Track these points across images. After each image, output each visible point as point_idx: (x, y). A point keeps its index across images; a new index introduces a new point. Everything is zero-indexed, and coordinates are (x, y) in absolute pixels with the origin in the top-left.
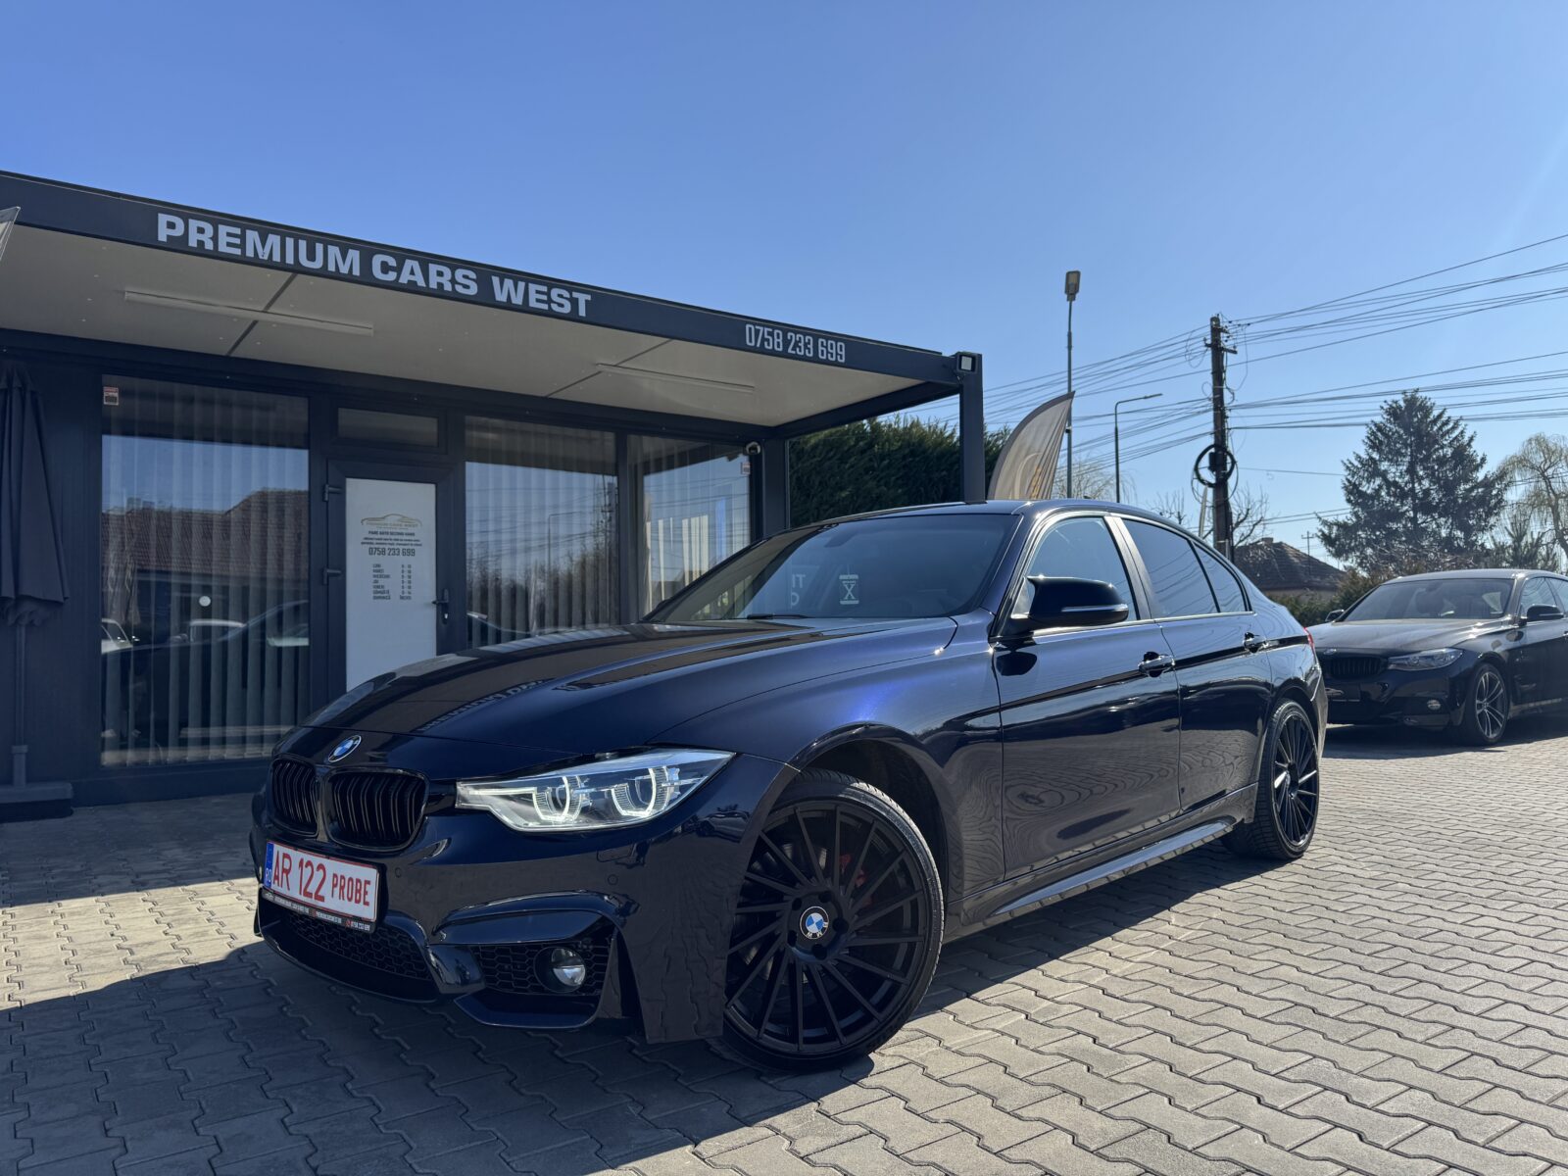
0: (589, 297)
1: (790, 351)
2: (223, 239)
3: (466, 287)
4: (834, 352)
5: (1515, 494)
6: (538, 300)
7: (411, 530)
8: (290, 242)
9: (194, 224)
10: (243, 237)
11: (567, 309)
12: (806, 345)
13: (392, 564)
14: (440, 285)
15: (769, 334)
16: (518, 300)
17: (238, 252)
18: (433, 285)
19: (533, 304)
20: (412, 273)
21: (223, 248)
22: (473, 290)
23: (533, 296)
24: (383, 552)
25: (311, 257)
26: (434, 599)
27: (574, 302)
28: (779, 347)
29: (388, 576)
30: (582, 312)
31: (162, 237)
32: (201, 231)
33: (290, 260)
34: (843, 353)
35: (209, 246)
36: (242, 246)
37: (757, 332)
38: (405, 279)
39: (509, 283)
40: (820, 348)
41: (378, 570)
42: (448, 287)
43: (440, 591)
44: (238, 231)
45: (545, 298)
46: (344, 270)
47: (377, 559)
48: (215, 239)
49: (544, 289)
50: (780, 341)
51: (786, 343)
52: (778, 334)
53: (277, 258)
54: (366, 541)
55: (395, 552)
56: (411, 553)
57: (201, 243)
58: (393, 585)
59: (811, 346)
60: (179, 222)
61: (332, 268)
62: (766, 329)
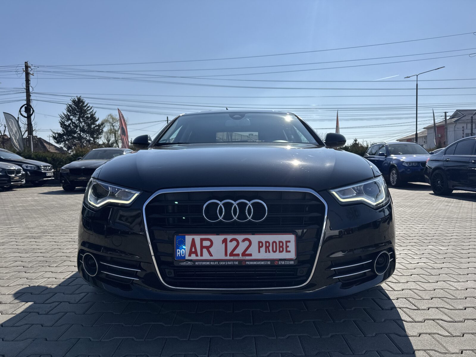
5: (105, 129)
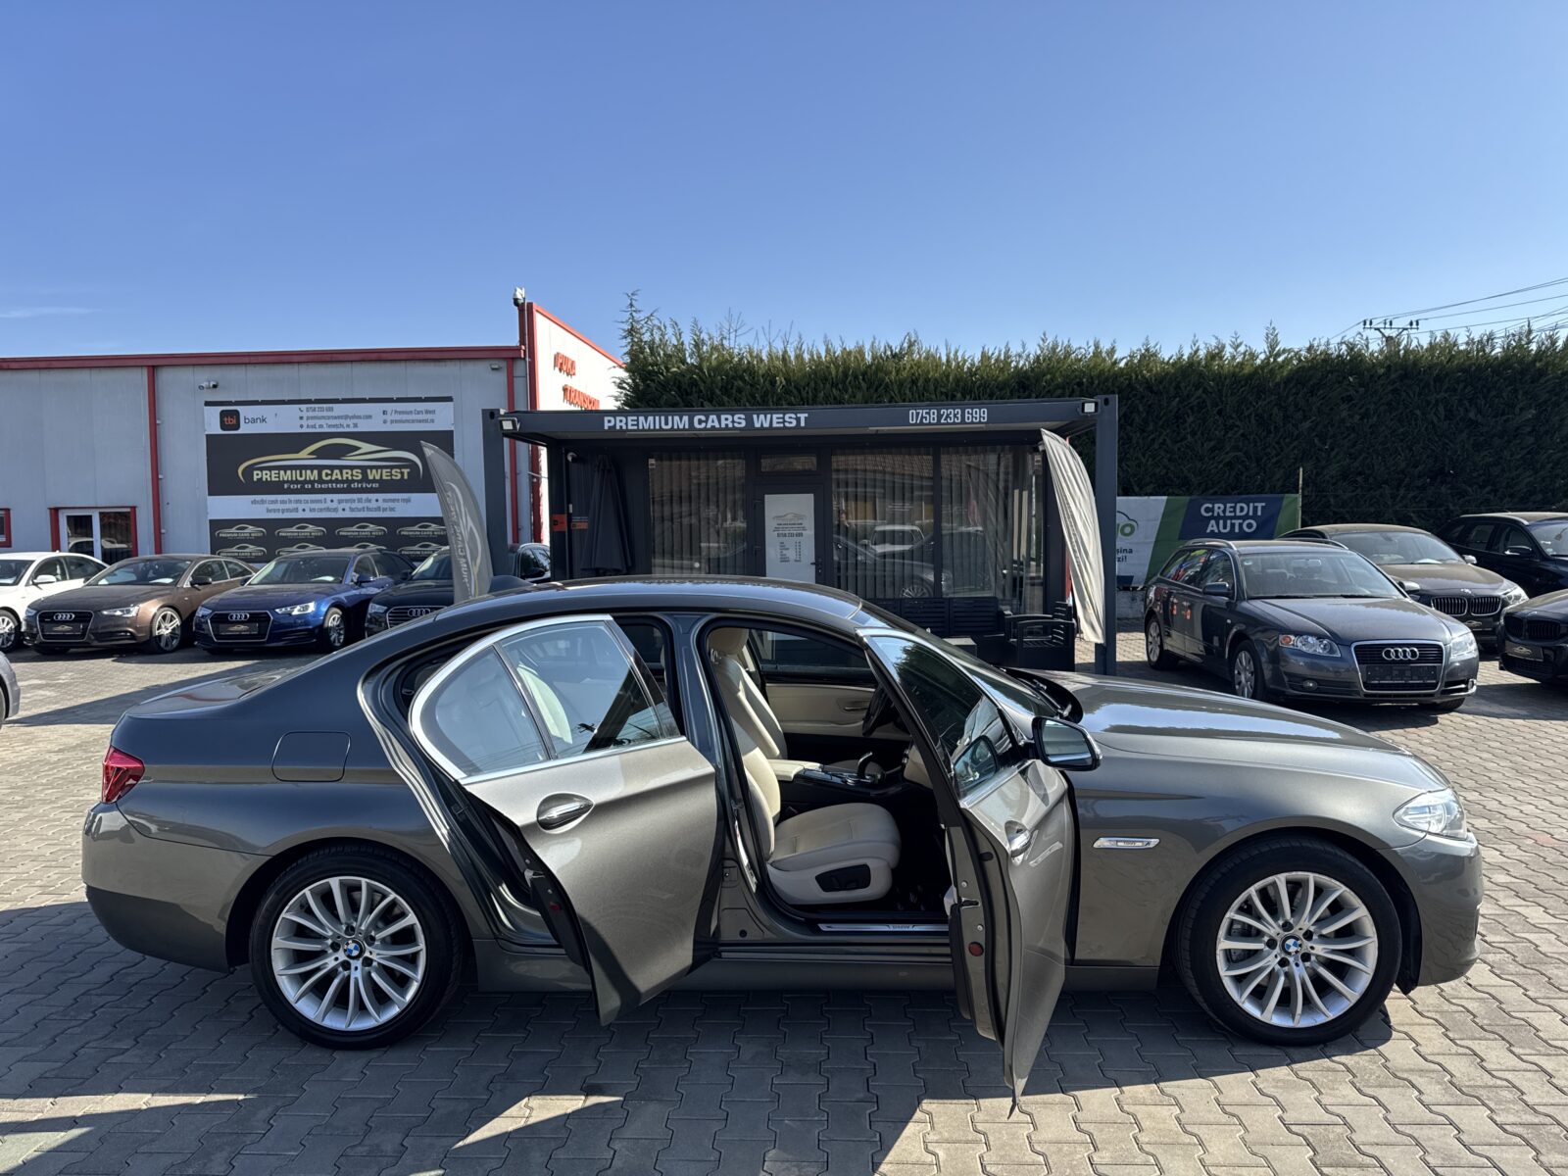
0: (806, 415)
1: (942, 421)
2: (630, 423)
3: (740, 423)
4: (978, 416)
6: (778, 423)
7: (800, 522)
8: (657, 418)
9: (618, 418)
10: (637, 420)
11: (794, 423)
12: (955, 416)
13: (789, 542)
14: (727, 425)
15: (926, 413)
16: (766, 425)
17: (635, 428)
18: (723, 426)
19: (775, 425)
20: (713, 421)
21: (630, 427)
22: (744, 424)
23: (775, 420)
24: (785, 535)
25: (667, 424)
26: (813, 560)
27: (798, 420)
28: (934, 419)
29: (787, 549)
30: (803, 424)
31: (606, 428)
32: (621, 421)
33: (657, 427)
34: (986, 416)
35: (624, 427)
36: (638, 425)
37: (918, 414)
38: (709, 426)
39: (762, 417)
40: (967, 415)
41: (783, 546)
42: (730, 426)
43: (817, 556)
44: (635, 418)
45: (781, 420)
46: (681, 427)
47: (782, 539)
48: (626, 424)
49: (781, 416)
50: (935, 416)
51: (940, 417)
52: (934, 414)
53: (652, 427)
54: (776, 529)
55: (792, 535)
56: (801, 535)
57: (621, 427)
58: (791, 554)
59: (959, 416)
60: (612, 419)
61: (676, 427)
62: (925, 411)
